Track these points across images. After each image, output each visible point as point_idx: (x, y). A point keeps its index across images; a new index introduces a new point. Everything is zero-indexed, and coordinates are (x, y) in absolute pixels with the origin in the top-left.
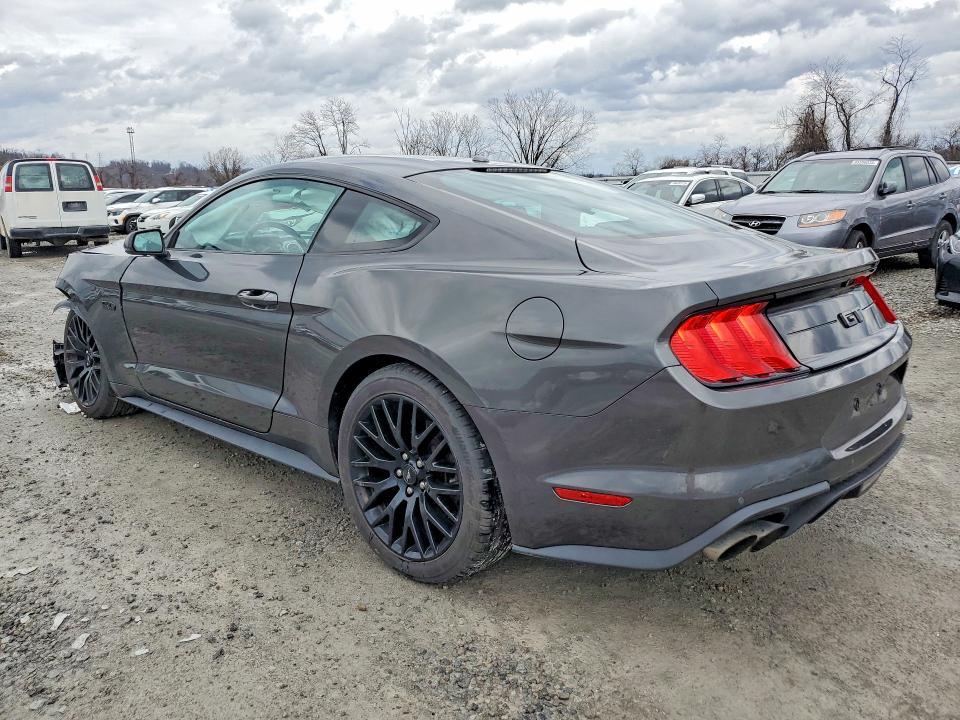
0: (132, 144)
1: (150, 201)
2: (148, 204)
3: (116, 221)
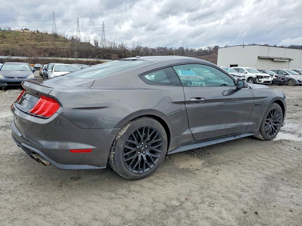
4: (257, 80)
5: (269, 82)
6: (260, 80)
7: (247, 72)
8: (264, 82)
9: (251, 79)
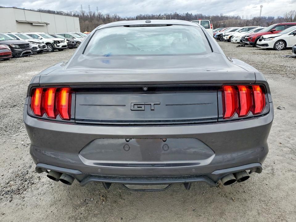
0: (261, 11)
1: (239, 32)
2: (238, 32)
3: (227, 38)
4: (55, 45)
5: (65, 46)
6: (58, 45)
7: (42, 38)
8: (62, 47)
9: (49, 44)
